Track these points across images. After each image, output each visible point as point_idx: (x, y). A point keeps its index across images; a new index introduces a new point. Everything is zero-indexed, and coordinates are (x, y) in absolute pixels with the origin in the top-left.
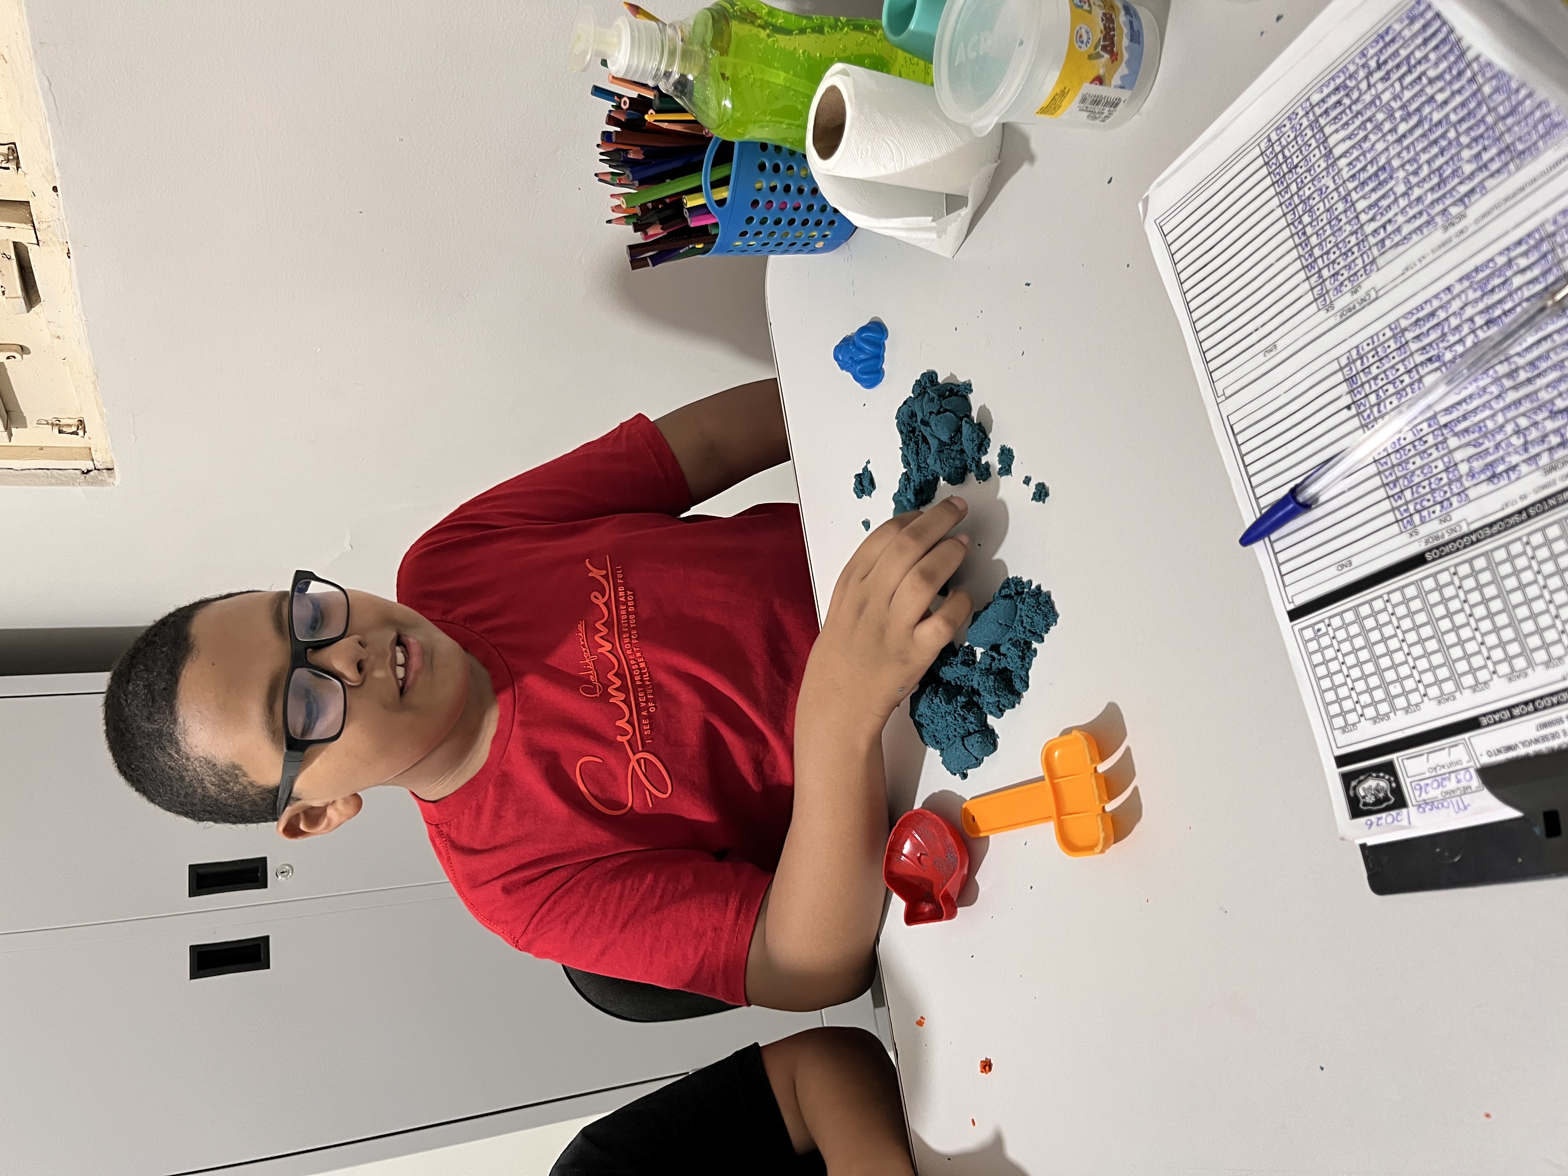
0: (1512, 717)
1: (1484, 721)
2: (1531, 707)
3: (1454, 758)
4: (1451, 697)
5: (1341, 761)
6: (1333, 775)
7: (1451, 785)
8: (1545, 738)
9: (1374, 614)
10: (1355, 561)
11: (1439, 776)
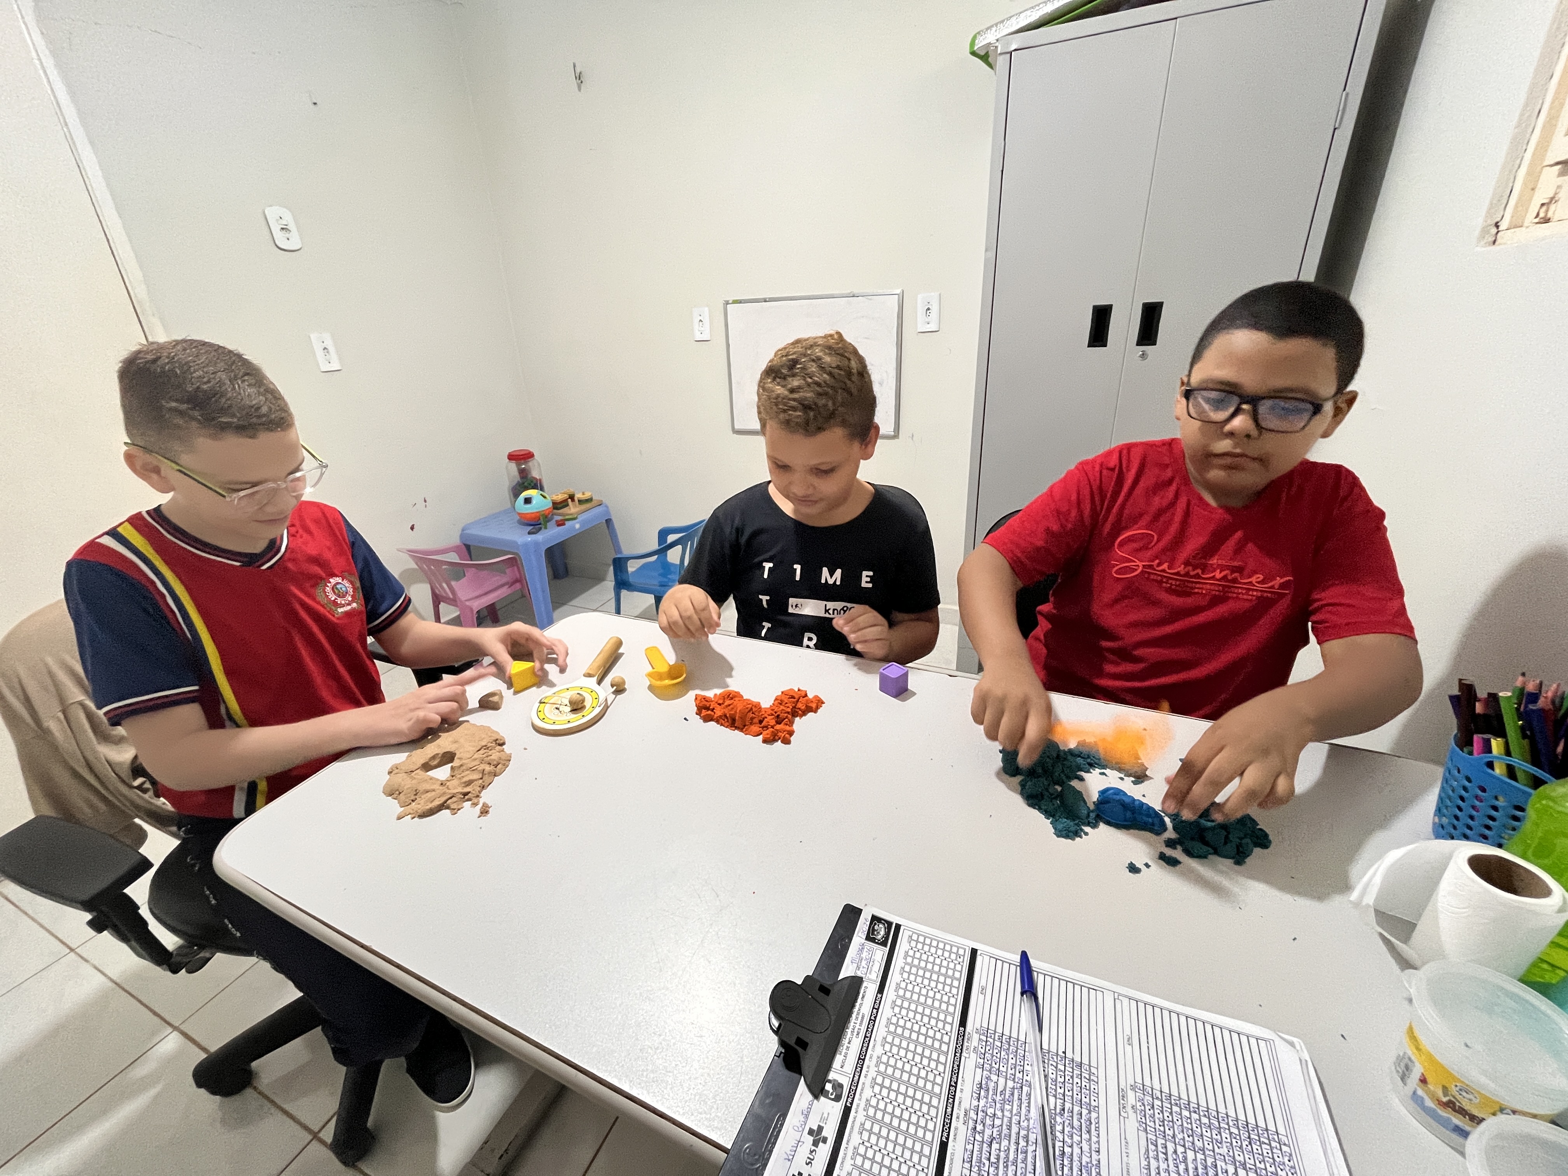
0: (873, 1008)
1: (879, 996)
2: (873, 1018)
3: (873, 972)
4: (896, 990)
5: (898, 927)
6: (895, 919)
7: (864, 963)
8: (858, 1014)
9: (951, 986)
10: (981, 997)
11: (870, 960)
